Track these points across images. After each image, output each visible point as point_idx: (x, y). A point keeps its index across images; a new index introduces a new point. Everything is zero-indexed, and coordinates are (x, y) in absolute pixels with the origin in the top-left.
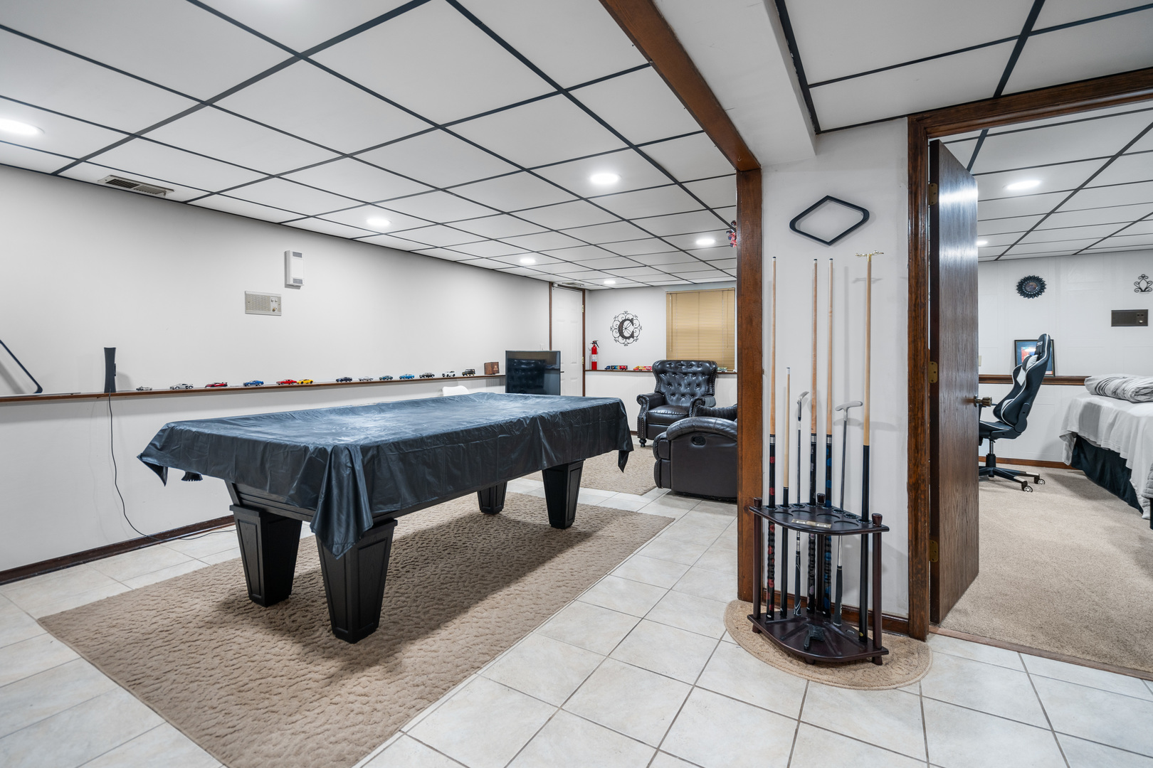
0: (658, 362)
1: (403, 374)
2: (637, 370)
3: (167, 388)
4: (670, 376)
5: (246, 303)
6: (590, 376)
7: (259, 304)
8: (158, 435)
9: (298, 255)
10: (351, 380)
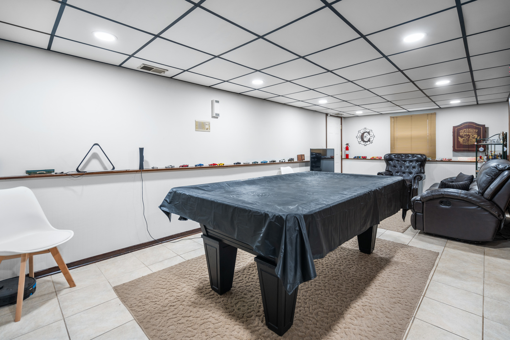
0: (387, 154)
1: (262, 161)
2: (373, 159)
3: (163, 167)
4: (394, 162)
5: (196, 126)
6: (345, 162)
7: (201, 126)
8: (168, 195)
9: (217, 102)
10: (240, 163)
